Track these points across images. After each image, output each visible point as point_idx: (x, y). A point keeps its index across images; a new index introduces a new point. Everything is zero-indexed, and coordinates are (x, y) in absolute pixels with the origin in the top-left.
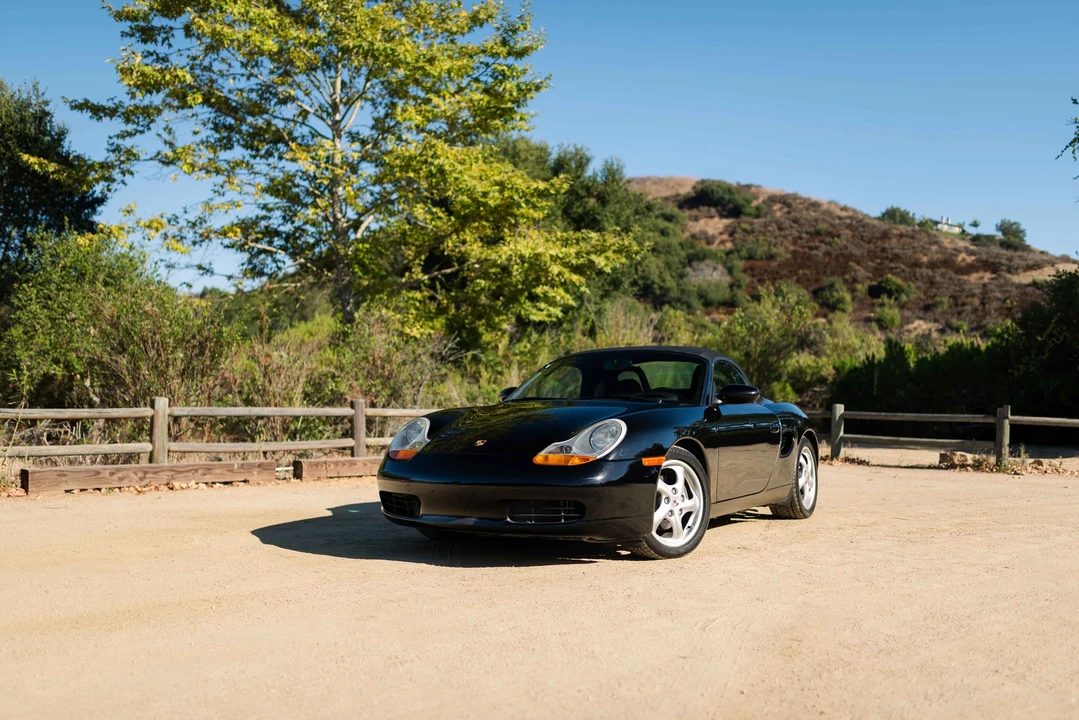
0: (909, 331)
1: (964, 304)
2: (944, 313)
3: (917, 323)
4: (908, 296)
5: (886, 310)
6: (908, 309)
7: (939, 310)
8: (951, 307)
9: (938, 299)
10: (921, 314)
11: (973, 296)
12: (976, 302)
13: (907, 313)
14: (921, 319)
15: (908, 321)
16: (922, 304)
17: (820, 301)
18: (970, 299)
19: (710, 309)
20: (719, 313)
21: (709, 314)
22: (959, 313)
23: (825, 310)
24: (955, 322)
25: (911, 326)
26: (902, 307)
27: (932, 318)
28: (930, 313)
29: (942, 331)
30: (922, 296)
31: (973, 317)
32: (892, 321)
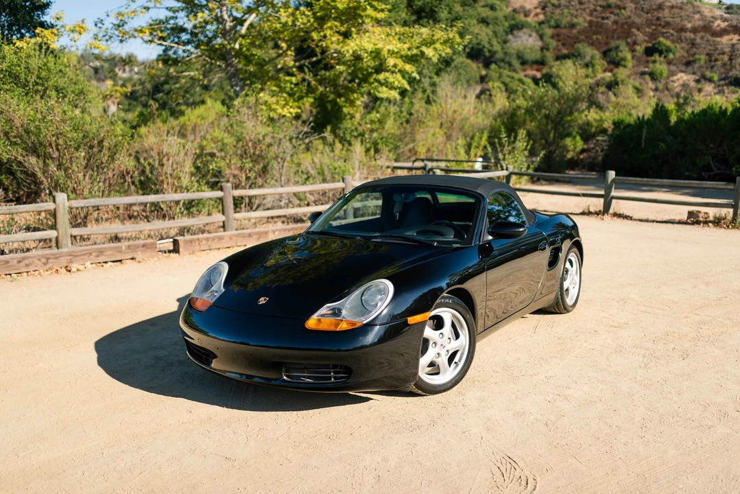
0: (673, 81)
1: (716, 60)
2: (701, 67)
3: (680, 75)
4: (674, 55)
5: (657, 65)
6: (674, 65)
7: (696, 65)
8: (706, 63)
9: (697, 56)
10: (683, 68)
11: (724, 53)
12: (726, 58)
13: (673, 68)
14: (683, 72)
15: (672, 74)
16: (684, 61)
17: (608, 59)
18: (721, 56)
19: (527, 66)
20: (532, 70)
21: (524, 70)
22: (712, 67)
23: (611, 66)
24: (708, 74)
25: (675, 78)
26: (669, 63)
27: (691, 71)
28: (690, 68)
29: (698, 81)
30: (686, 55)
31: (722, 70)
32: (661, 74)
